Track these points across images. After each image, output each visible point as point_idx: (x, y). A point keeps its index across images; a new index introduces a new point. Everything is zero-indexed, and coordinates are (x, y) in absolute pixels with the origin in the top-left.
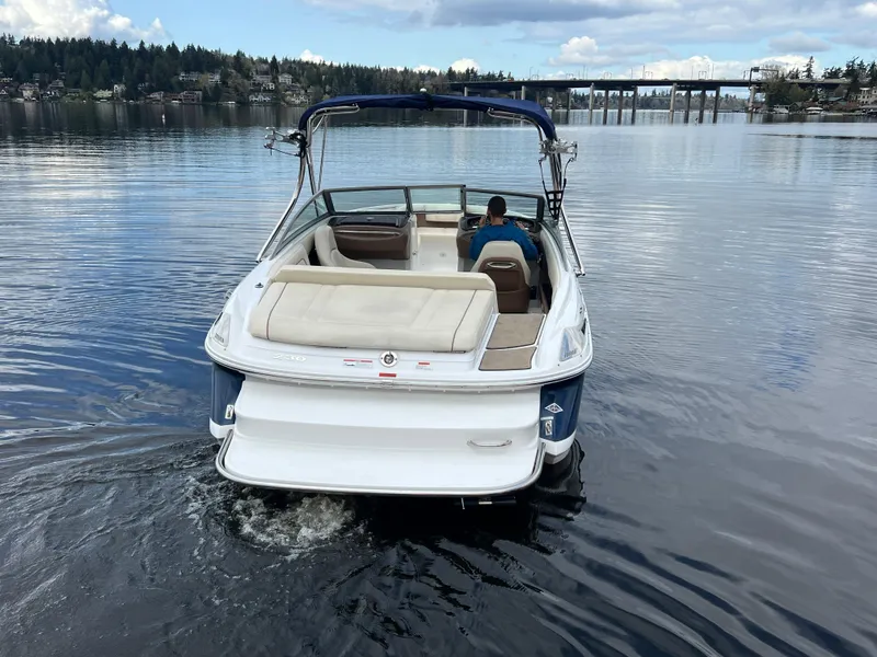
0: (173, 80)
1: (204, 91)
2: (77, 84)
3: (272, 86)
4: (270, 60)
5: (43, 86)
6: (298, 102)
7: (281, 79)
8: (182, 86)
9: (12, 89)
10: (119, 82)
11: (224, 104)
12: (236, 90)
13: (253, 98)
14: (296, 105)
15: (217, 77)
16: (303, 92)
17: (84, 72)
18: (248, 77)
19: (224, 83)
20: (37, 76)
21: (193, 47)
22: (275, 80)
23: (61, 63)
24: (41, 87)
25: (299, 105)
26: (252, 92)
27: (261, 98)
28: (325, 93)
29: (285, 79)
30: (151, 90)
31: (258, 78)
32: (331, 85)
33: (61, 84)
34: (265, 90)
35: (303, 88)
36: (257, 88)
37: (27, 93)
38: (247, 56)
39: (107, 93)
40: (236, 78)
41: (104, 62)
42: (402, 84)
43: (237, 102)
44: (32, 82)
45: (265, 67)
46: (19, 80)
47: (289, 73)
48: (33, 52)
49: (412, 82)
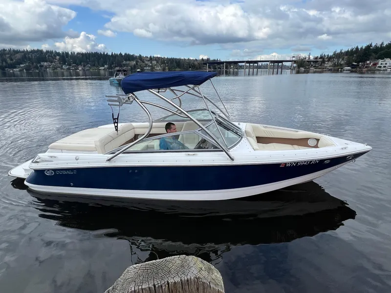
0: (122, 63)
1: (131, 67)
2: (94, 65)
3: (151, 65)
4: (149, 57)
5: (84, 66)
8: (125, 65)
9: (76, 67)
10: (106, 64)
11: (137, 70)
12: (141, 66)
13: (145, 68)
15: (135, 62)
17: (96, 62)
18: (143, 62)
19: (137, 64)
20: (82, 63)
21: (126, 54)
22: (151, 63)
23: (89, 60)
24: (84, 67)
26: (145, 66)
27: (147, 68)
29: (154, 62)
30: (116, 67)
31: (147, 62)
33: (90, 66)
34: (149, 66)
35: (160, 65)
36: (146, 65)
37: (80, 69)
38: (142, 56)
39: (103, 68)
40: (140, 63)
41: (102, 59)
43: (141, 70)
45: (148, 59)
46: (78, 65)
47: (155, 60)
48: (81, 56)
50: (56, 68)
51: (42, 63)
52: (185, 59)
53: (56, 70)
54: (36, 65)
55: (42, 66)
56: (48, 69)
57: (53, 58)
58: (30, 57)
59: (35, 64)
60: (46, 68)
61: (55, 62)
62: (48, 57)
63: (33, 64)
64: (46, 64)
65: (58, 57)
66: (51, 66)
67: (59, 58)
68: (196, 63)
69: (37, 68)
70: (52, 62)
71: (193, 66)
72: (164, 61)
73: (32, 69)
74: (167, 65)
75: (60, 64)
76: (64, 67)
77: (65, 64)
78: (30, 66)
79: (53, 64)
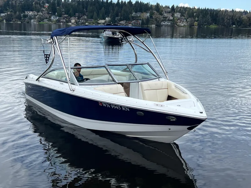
0: (130, 16)
1: (143, 20)
2: (92, 18)
3: (171, 18)
4: (170, 7)
5: (79, 18)
6: (183, 25)
7: (176, 15)
8: (133, 18)
9: (67, 19)
10: (108, 16)
11: (150, 26)
12: (156, 20)
13: (163, 23)
14: (181, 27)
15: (148, 14)
16: (185, 21)
17: (95, 12)
18: (161, 14)
19: (151, 17)
20: (77, 14)
21: (138, 2)
22: (173, 15)
23: (86, 9)
24: (78, 19)
25: (183, 26)
26: (163, 21)
27: (166, 23)
28: (195, 21)
29: (177, 15)
30: (121, 20)
31: (166, 15)
32: (198, 18)
33: (86, 17)
34: (168, 20)
35: (185, 19)
36: (165, 19)
37: (73, 21)
38: (160, 5)
39: (103, 21)
40: (156, 15)
41: (103, 8)
42: (233, 17)
43: (156, 25)
44: (75, 17)
45: (169, 10)
46: (71, 16)
47: (179, 12)
48: (76, 4)
49: (237, 16)
50: (43, 20)
51: (26, 13)
52: (226, 11)
53: (42, 23)
54: (20, 15)
55: (25, 16)
56: (32, 21)
57: (41, 6)
58: (14, 4)
59: (18, 13)
60: (31, 18)
61: (42, 11)
62: (35, 4)
63: (15, 13)
64: (31, 13)
65: (47, 5)
66: (37, 17)
67: (49, 7)
68: (244, 17)
69: (19, 18)
70: (38, 12)
71: (238, 22)
72: (193, 13)
73: (14, 20)
74: (196, 19)
75: (48, 13)
76: (52, 18)
77: (54, 14)
78: (11, 15)
79: (40, 13)
